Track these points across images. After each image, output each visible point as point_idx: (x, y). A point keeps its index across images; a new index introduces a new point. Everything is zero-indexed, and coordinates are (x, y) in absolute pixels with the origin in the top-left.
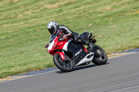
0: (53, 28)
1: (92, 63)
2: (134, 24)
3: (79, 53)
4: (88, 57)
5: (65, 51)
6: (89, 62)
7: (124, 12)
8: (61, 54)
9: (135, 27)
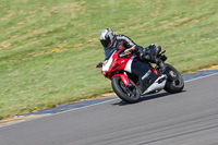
0: (108, 38)
1: (163, 91)
2: (47, 69)
3: (147, 75)
4: (160, 82)
5: (127, 73)
6: (159, 90)
7: (31, 51)
8: (122, 77)
9: (49, 74)
